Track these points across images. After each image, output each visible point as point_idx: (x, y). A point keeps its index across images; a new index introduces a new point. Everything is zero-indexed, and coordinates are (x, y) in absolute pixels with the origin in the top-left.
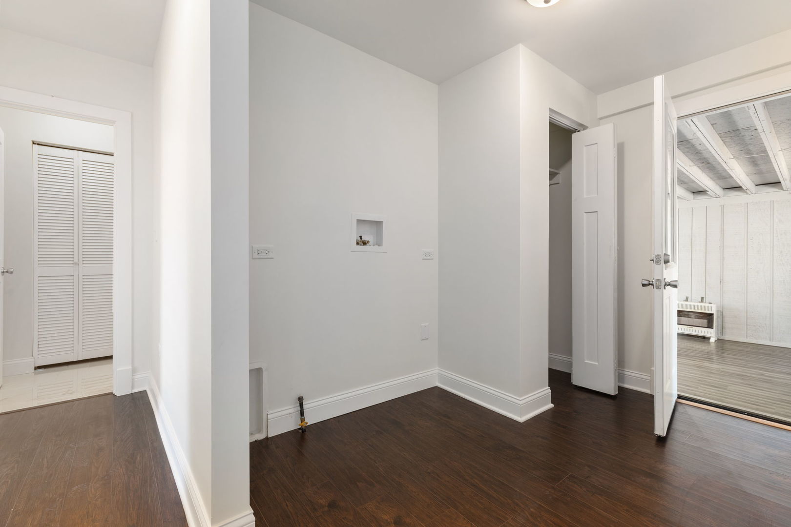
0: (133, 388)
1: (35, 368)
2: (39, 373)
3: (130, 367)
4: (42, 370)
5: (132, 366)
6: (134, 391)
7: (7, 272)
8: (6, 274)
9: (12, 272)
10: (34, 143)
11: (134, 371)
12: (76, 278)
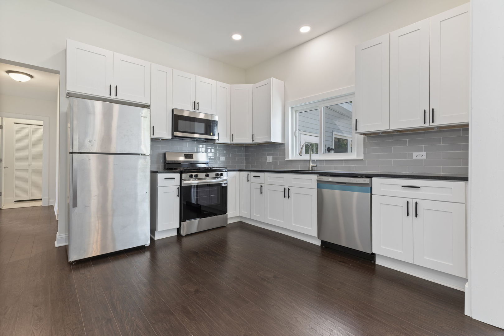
0: (49, 204)
1: (14, 201)
2: (15, 203)
3: (48, 197)
4: (17, 202)
5: (49, 197)
6: (49, 205)
7: (6, 167)
8: (5, 168)
9: (7, 168)
10: (14, 123)
11: (49, 199)
12: (29, 170)
